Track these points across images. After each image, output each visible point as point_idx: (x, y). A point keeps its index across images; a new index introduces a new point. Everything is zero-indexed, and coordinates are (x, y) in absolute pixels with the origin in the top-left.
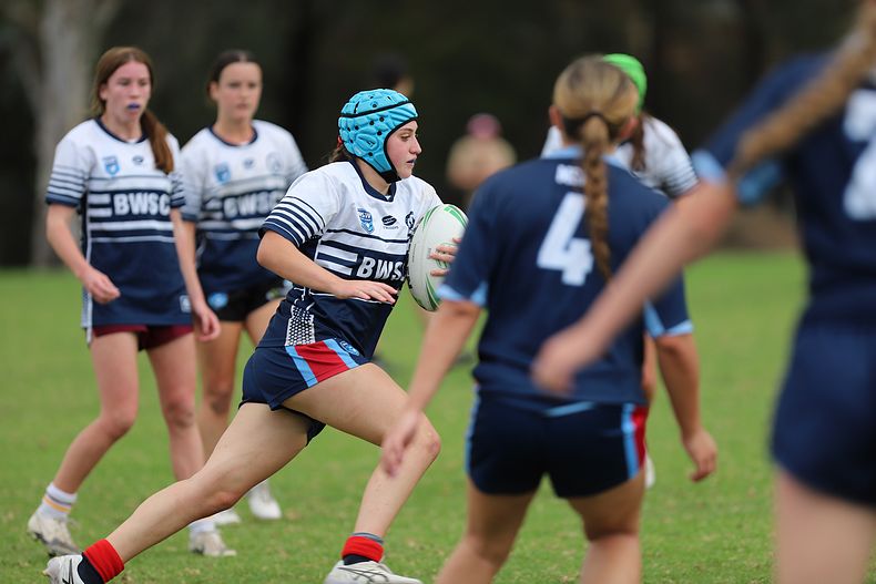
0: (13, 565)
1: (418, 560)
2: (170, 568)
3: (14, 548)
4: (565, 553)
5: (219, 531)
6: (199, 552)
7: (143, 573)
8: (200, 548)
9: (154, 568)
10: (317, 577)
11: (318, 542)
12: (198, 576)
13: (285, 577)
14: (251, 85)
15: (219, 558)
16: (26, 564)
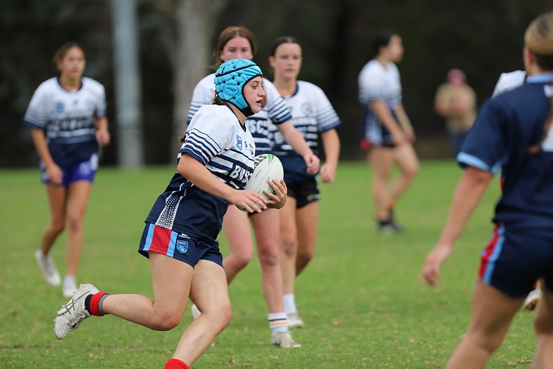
0: (161, 353)
1: (417, 351)
2: (260, 354)
3: (162, 342)
4: (510, 347)
5: (290, 332)
6: (278, 345)
7: (242, 358)
8: (278, 342)
9: (249, 355)
10: (352, 361)
11: (353, 339)
12: (277, 360)
13: (332, 361)
14: (295, 57)
15: (290, 349)
16: (169, 352)
